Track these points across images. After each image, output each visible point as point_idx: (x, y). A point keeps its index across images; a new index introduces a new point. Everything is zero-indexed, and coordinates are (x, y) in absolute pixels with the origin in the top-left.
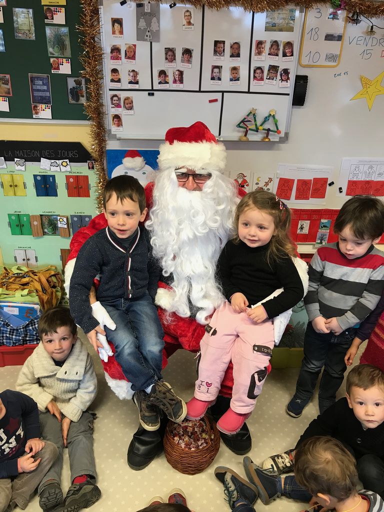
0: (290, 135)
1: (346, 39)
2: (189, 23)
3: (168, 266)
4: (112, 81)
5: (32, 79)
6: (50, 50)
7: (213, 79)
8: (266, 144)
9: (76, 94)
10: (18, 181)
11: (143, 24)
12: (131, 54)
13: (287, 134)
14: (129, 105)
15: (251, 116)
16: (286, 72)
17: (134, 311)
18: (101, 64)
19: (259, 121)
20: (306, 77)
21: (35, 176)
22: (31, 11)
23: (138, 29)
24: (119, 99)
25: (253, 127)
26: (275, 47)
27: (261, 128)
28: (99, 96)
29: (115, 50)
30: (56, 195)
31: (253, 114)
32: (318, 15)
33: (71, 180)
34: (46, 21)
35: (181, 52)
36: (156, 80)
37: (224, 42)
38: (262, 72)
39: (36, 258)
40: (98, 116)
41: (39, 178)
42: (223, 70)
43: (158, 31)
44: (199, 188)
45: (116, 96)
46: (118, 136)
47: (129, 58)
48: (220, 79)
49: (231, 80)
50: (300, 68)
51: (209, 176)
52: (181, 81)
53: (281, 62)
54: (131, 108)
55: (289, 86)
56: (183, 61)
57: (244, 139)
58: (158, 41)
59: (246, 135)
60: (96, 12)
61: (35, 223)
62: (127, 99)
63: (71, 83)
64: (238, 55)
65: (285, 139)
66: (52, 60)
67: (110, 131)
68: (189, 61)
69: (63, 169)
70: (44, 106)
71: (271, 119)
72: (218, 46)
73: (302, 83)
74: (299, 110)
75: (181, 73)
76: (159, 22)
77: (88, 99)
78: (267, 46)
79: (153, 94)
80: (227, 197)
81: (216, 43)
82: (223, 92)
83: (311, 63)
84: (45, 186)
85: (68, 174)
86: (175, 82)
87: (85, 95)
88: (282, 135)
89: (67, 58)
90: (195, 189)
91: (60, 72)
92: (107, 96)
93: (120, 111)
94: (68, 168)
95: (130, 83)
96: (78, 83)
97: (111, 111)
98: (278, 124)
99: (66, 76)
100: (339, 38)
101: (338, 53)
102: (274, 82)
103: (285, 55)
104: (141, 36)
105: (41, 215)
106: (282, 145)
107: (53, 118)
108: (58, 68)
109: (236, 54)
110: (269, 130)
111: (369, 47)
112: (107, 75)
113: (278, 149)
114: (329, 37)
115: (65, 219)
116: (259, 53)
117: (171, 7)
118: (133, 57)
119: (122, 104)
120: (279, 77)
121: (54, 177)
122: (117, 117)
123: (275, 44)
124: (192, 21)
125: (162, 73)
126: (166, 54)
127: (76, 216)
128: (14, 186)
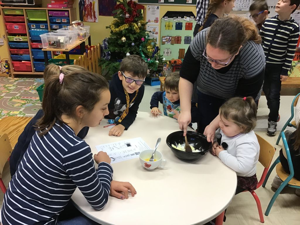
10: (171, 24)
30: (182, 29)
33: (187, 24)
39: (171, 52)
41: (177, 24)
84: (179, 27)
85: (186, 22)
105: (175, 36)
121: (182, 23)
127: (186, 37)
128: (169, 26)
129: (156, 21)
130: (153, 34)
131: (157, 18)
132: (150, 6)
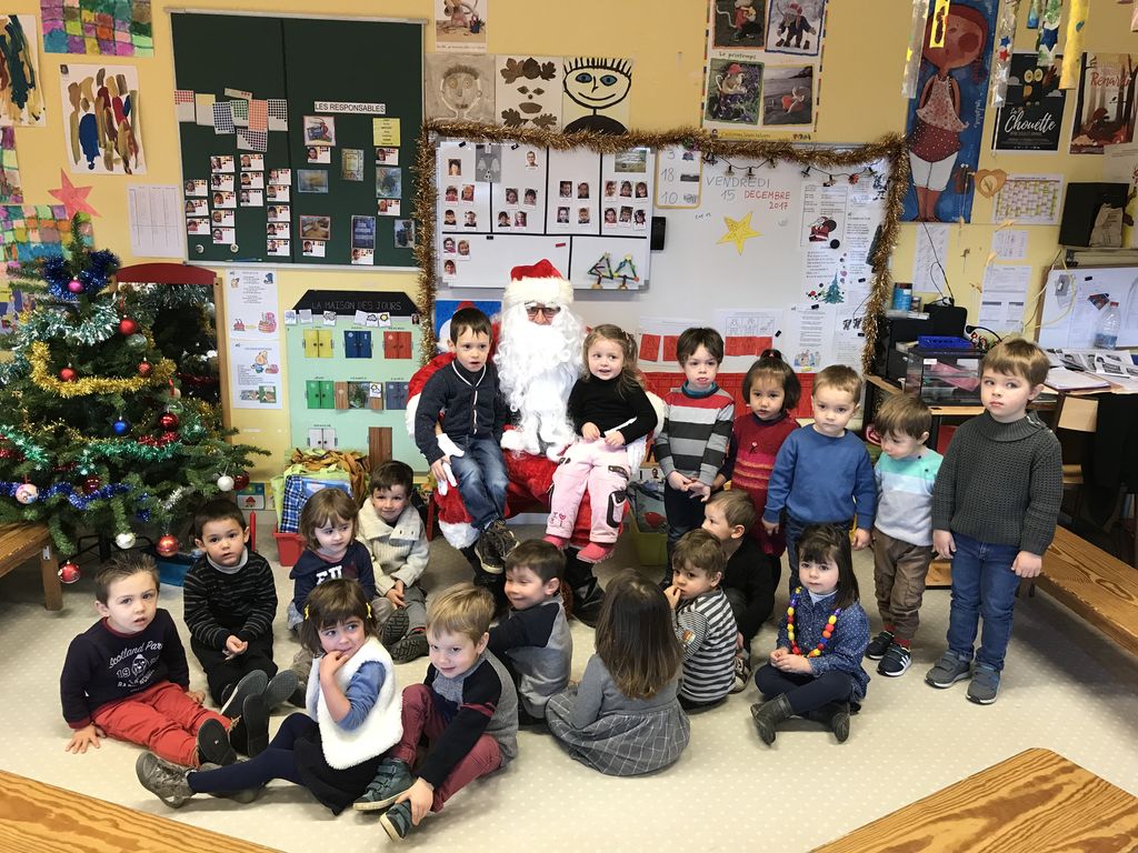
0: (652, 284)
1: (704, 179)
2: (533, 164)
3: (515, 401)
4: (446, 223)
5: (355, 221)
6: (379, 191)
7: (559, 221)
8: (623, 294)
9: (403, 238)
10: (325, 339)
11: (482, 164)
12: (469, 195)
13: (647, 283)
14: (464, 249)
15: (604, 261)
16: (641, 213)
17: (479, 449)
18: (434, 205)
19: (614, 267)
20: (664, 219)
21: (346, 333)
22: (362, 152)
23: (477, 170)
24: (454, 243)
25: (608, 275)
26: (627, 188)
27: (616, 275)
28: (430, 239)
29: (452, 191)
30: (370, 357)
31: (606, 259)
32: (672, 156)
33: (391, 337)
34: (378, 162)
35: (524, 193)
36: (496, 222)
37: (570, 183)
38: (615, 214)
39: (336, 440)
40: (428, 262)
41: (351, 335)
42: (571, 212)
43: (499, 173)
44: (548, 322)
45: (449, 239)
46: (450, 285)
47: (466, 199)
48: (567, 221)
49: (580, 222)
50: (656, 209)
51: (559, 309)
52: (524, 224)
53: (634, 203)
54: (467, 253)
55: (646, 229)
56: (525, 202)
57: (598, 287)
58: (499, 181)
59: (599, 283)
60: (433, 153)
61: (341, 392)
62: (462, 242)
63: (399, 226)
64: (587, 196)
65: (646, 287)
66: (380, 201)
67: (441, 278)
68: (533, 203)
69: (382, 323)
70: (365, 250)
71: (627, 264)
72: (565, 187)
73: (659, 225)
74: (657, 255)
75: (524, 215)
76: (500, 163)
77: (417, 243)
78: (618, 187)
79: (492, 238)
80: (576, 331)
81: (562, 183)
82: (571, 235)
83: (668, 204)
84: (358, 347)
85: (387, 330)
86: (517, 224)
87: (413, 238)
88: (642, 283)
89: (397, 200)
90: (544, 323)
91: (388, 214)
92: (439, 239)
93: (454, 256)
94: (388, 323)
95: (467, 225)
96: (407, 225)
97: (442, 256)
98: (636, 269)
99: (395, 218)
100: (696, 179)
101: (697, 194)
102: (628, 224)
103: (638, 196)
104: (480, 177)
105: (349, 383)
106: (642, 295)
107: (375, 264)
108: (386, 210)
109: (584, 195)
110: (625, 277)
111: (730, 187)
112: (441, 217)
113: (638, 300)
114: (684, 178)
115: (379, 386)
116: (610, 194)
117: (513, 148)
118: (471, 199)
119: (457, 249)
120: (633, 218)
121: (369, 333)
122: (450, 263)
123: (627, 184)
124: (536, 162)
125: (503, 215)
126: (508, 195)
127: (392, 383)
128: (319, 345)
129: (268, 324)
130: (258, 371)
131: (270, 316)
132: (239, 273)
